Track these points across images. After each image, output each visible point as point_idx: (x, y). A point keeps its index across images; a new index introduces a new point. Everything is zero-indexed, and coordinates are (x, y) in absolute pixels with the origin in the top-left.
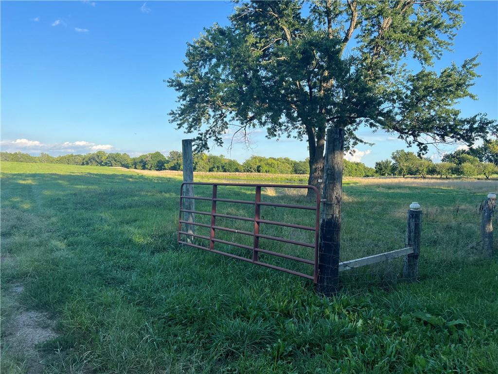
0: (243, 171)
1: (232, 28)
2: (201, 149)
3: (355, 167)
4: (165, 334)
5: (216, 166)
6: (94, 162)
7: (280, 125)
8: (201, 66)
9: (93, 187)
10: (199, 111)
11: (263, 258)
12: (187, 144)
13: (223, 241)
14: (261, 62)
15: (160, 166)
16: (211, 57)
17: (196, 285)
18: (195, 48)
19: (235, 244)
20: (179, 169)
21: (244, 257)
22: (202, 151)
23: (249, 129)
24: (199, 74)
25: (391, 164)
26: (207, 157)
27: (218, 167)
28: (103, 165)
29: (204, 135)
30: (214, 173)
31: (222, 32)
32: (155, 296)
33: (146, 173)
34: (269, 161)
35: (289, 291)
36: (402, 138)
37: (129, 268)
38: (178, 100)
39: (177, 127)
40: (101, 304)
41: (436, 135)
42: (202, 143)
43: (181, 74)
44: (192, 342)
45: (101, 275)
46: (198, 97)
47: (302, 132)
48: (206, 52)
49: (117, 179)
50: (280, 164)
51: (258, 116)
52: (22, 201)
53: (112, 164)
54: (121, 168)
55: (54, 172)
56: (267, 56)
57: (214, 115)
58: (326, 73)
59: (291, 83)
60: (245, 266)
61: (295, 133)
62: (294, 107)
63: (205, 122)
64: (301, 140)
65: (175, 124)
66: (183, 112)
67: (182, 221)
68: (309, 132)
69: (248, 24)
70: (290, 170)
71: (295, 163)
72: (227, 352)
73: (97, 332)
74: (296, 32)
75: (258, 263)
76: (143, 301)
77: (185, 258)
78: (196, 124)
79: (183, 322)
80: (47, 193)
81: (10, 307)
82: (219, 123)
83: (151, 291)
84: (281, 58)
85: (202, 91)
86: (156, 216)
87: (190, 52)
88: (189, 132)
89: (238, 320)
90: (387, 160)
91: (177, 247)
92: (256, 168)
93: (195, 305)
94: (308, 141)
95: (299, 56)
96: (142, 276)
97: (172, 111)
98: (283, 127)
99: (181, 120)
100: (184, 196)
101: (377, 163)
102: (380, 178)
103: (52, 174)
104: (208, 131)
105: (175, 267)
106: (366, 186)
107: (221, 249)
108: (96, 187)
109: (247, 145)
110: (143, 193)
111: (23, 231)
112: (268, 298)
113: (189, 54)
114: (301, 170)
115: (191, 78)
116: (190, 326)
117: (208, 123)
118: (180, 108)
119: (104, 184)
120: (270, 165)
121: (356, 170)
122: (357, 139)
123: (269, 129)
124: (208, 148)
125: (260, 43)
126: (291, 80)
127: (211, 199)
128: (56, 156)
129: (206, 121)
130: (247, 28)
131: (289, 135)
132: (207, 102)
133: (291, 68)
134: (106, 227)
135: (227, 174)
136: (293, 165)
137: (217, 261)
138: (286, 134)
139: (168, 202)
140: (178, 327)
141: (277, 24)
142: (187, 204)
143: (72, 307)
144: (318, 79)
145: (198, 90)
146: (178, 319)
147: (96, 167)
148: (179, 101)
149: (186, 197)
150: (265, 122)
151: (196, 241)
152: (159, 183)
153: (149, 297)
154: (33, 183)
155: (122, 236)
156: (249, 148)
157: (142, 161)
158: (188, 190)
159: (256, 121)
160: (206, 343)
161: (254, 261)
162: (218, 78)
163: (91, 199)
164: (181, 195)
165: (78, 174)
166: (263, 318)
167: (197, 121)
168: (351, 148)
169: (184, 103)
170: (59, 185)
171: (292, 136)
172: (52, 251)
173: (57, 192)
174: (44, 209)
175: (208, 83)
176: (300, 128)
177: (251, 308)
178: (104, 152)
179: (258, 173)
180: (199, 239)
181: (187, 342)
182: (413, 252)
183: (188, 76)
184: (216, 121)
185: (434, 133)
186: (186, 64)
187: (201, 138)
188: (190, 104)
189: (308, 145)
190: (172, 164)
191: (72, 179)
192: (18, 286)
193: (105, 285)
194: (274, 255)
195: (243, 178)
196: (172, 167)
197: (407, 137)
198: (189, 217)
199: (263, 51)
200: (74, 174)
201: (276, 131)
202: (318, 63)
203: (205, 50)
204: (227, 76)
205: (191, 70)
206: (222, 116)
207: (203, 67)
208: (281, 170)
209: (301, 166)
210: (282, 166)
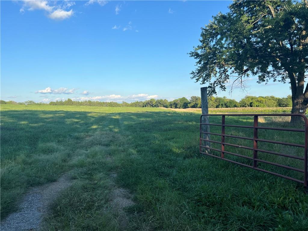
0: (239, 106)
1: (231, 14)
2: (211, 93)
4: (196, 210)
5: (220, 104)
6: (149, 105)
7: (269, 73)
8: (211, 41)
9: (149, 119)
10: (210, 69)
11: (260, 166)
12: (203, 90)
13: (230, 153)
14: (252, 32)
15: (185, 106)
16: (217, 34)
17: (214, 180)
18: (206, 30)
19: (239, 155)
20: (197, 107)
21: (246, 164)
22: (212, 95)
23: (244, 78)
24: (209, 46)
26: (214, 98)
27: (222, 105)
28: (153, 107)
29: (213, 84)
30: (219, 109)
31: (224, 17)
32: (188, 186)
33: (177, 110)
34: (259, 99)
35: (284, 190)
37: (171, 167)
39: (196, 81)
40: (157, 188)
42: (212, 90)
43: (198, 48)
44: (214, 218)
45: (155, 170)
46: (208, 61)
47: (285, 77)
48: (214, 32)
49: (162, 114)
50: (267, 101)
51: (251, 68)
52: (114, 128)
53: (158, 106)
54: (163, 108)
55: (129, 112)
56: (256, 27)
57: (220, 71)
58: (304, 33)
59: (275, 44)
60: (247, 170)
61: (279, 78)
62: (278, 59)
63: (213, 76)
65: (194, 80)
66: (200, 71)
67: (202, 139)
68: (291, 76)
69: (242, 9)
70: (275, 105)
71: (279, 100)
72: (240, 229)
73: (156, 204)
74: (278, 8)
75: (257, 168)
76: (181, 188)
77: (205, 163)
78: (207, 78)
79: (207, 204)
80: (126, 123)
81: (110, 185)
82: (223, 76)
83: (185, 182)
84: (267, 27)
85: (211, 57)
86: (185, 136)
87: (203, 34)
88: (203, 83)
89: (246, 207)
91: (199, 155)
92: (249, 104)
93: (214, 194)
94: (290, 83)
95: (282, 24)
96: (179, 173)
97: (192, 71)
98: (270, 75)
99: (198, 76)
100: (203, 123)
103: (128, 113)
104: (215, 82)
105: (199, 168)
107: (229, 158)
108: (150, 119)
109: (243, 88)
110: (176, 122)
111: (115, 143)
112: (267, 194)
113: (203, 35)
114: (284, 104)
115: (205, 50)
116: (212, 207)
117: (216, 76)
118: (198, 69)
119: (155, 117)
120: (260, 101)
123: (259, 77)
124: (216, 93)
125: (251, 19)
126: (275, 41)
127: (221, 125)
128: (130, 103)
130: (242, 11)
131: (275, 80)
132: (215, 63)
133: (275, 32)
134: (157, 142)
135: (229, 109)
136: (277, 101)
137: (226, 166)
138: (272, 79)
139: (191, 127)
140: (204, 207)
141: (263, 5)
142: (204, 128)
143: (142, 188)
144: (297, 38)
145: (209, 57)
146: (204, 202)
147: (150, 108)
148: (197, 65)
149: (204, 124)
150: (257, 72)
151: (211, 152)
152: (185, 116)
153: (184, 186)
154: (119, 118)
155: (166, 147)
156: (244, 91)
157: (175, 104)
158: (205, 119)
159: (249, 72)
160: (224, 221)
161: (254, 167)
162: (222, 47)
163: (148, 126)
164: (201, 123)
165: (141, 112)
166: (265, 208)
167: (208, 76)
169: (200, 65)
170: (131, 118)
171: (277, 80)
172: (130, 154)
173: (131, 123)
174: (125, 132)
175: (215, 51)
176: (284, 74)
177: (254, 200)
178: (154, 99)
179: (251, 108)
180: (213, 151)
181: (211, 218)
183: (202, 48)
184: (221, 75)
186: (201, 41)
187: (211, 86)
188: (203, 66)
190: (192, 104)
191: (138, 115)
192: (114, 173)
193: (159, 176)
194: (269, 164)
195: (240, 110)
196: (192, 106)
198: (206, 137)
199: (253, 25)
200: (139, 112)
201: (264, 77)
202: (297, 26)
203: (213, 31)
204: (228, 44)
205: (204, 45)
206: (225, 71)
207: (212, 42)
208: (268, 105)
209: (284, 101)
210: (269, 102)
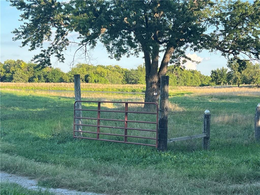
0: (68, 81)
2: (44, 65)
3: (190, 75)
5: (37, 76)
13: (105, 133)
25: (227, 73)
27: (39, 77)
30: (35, 84)
34: (98, 70)
36: (225, 55)
38: (21, 18)
41: (251, 54)
42: (45, 60)
47: (138, 50)
50: (110, 73)
64: (138, 57)
66: (26, 30)
67: (76, 124)
68: (145, 49)
70: (121, 80)
71: (127, 72)
78: (38, 42)
88: (33, 49)
90: (223, 68)
92: (84, 78)
94: (144, 58)
97: (16, 29)
99: (24, 38)
100: (76, 109)
101: (212, 72)
102: (215, 88)
104: (50, 48)
106: (201, 97)
109: (88, 61)
114: (133, 79)
118: (23, 26)
121: (192, 78)
122: (186, 57)
124: (50, 64)
127: (97, 110)
129: (47, 38)
135: (51, 84)
136: (124, 74)
142: (78, 114)
148: (22, 20)
158: (78, 105)
161: (125, 142)
167: (40, 38)
168: (181, 64)
179: (87, 84)
182: (206, 136)
185: (250, 52)
187: (44, 54)
188: (32, 23)
189: (145, 62)
197: (229, 55)
198: (79, 122)
208: (111, 79)
209: (133, 75)
210: (112, 75)
